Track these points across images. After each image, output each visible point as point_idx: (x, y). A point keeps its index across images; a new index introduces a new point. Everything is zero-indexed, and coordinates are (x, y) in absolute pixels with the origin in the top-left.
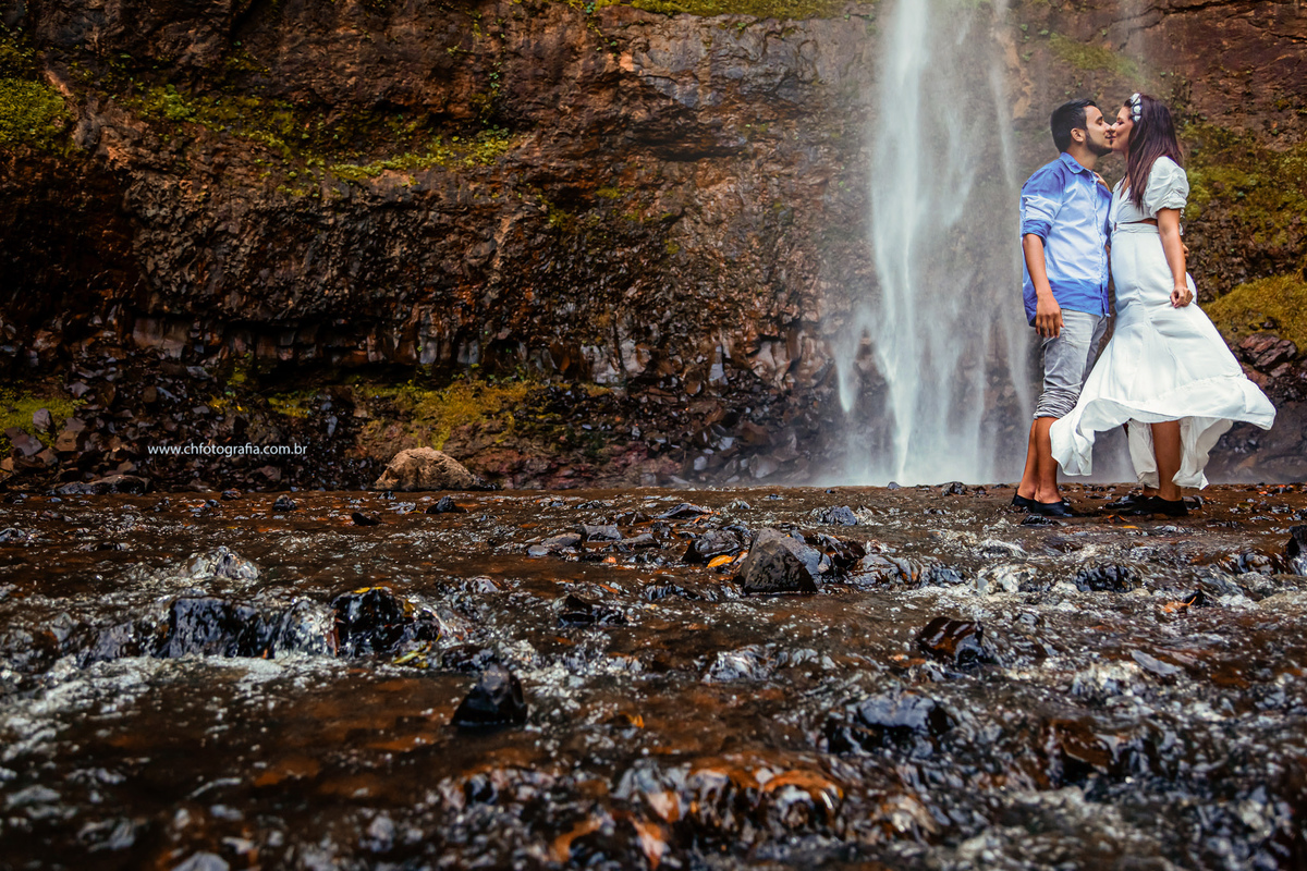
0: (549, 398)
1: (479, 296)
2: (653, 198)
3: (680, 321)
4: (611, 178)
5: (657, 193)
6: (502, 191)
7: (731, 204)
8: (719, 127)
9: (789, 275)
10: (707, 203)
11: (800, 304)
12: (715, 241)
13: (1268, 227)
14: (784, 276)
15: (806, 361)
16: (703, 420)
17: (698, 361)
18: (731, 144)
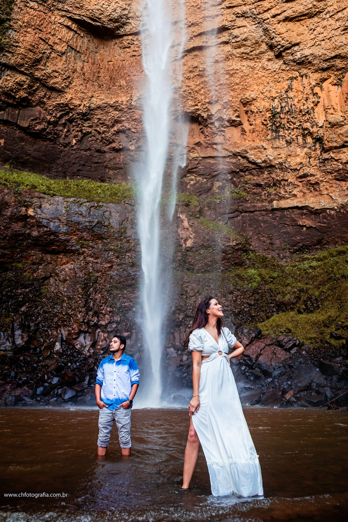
2: (38, 269)
3: (45, 323)
4: (19, 259)
5: (40, 267)
7: (71, 273)
8: (68, 241)
9: (94, 304)
10: (61, 272)
11: (98, 317)
12: (63, 288)
13: (283, 292)
14: (91, 304)
15: (99, 342)
16: (48, 368)
17: (51, 341)
18: (73, 248)
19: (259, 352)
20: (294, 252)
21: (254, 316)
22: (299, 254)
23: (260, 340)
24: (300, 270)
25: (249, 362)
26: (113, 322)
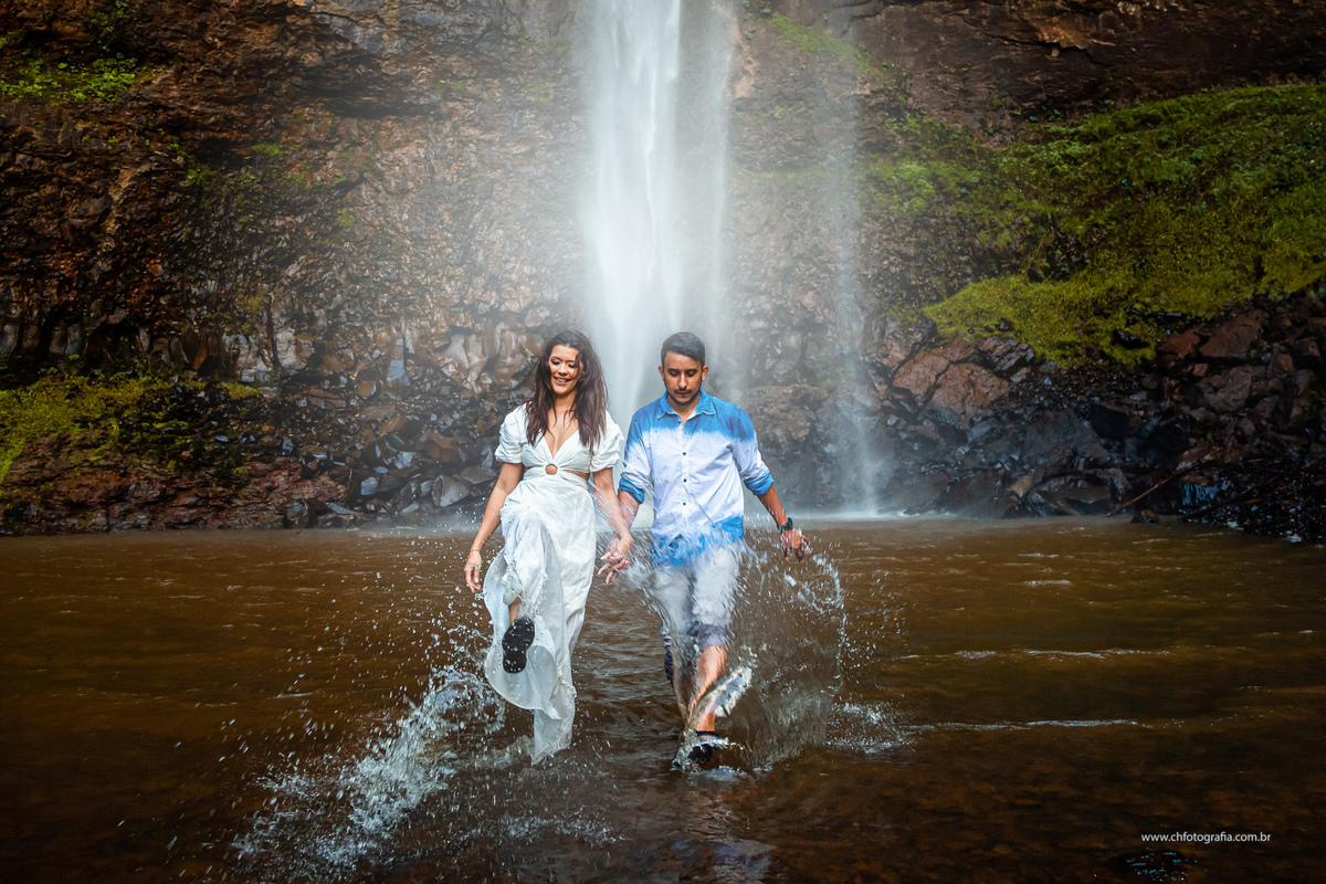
0: (172, 401)
1: (83, 267)
2: (325, 160)
3: (354, 307)
4: (271, 131)
5: (330, 154)
6: (123, 135)
7: (419, 171)
8: (407, 80)
9: (487, 257)
10: (390, 168)
11: (499, 291)
12: (399, 214)
13: (993, 225)
14: (480, 258)
15: (505, 358)
16: (377, 429)
17: (374, 356)
18: (422, 101)
19: (933, 380)
20: (1025, 116)
21: (915, 287)
22: (1035, 122)
23: (933, 351)
24: (1036, 163)
25: (906, 405)
26: (540, 304)
